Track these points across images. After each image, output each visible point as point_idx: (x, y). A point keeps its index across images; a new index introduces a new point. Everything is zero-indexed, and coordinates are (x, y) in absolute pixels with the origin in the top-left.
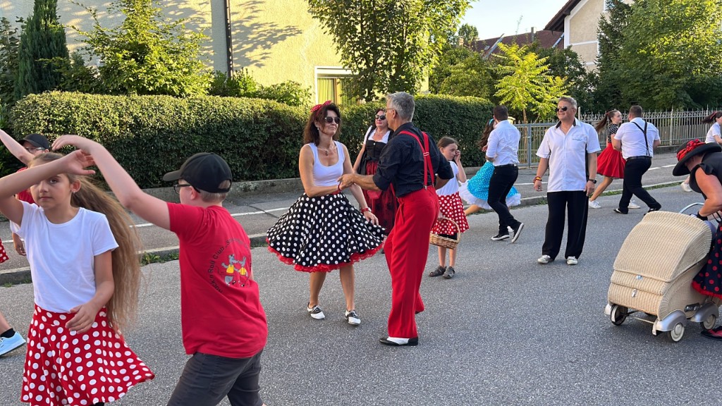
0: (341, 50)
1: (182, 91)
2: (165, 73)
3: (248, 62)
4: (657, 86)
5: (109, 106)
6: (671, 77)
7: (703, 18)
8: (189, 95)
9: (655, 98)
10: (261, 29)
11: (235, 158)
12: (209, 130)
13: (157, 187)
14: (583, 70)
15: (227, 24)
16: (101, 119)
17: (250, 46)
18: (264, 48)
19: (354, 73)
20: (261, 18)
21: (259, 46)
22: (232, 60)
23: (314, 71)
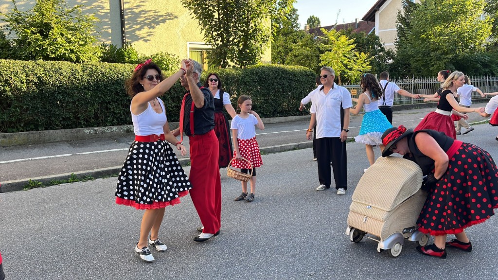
0: (205, 30)
1: (78, 58)
2: (65, 45)
3: (137, 38)
4: (432, 61)
5: (18, 69)
6: (442, 54)
7: (465, 13)
8: (84, 61)
9: (431, 69)
10: (147, 15)
11: (119, 108)
12: (98, 87)
13: (59, 129)
14: (383, 48)
15: (121, 10)
16: (11, 78)
17: (138, 26)
18: (150, 28)
19: (213, 47)
20: (147, 6)
21: (146, 27)
22: (125, 37)
23: (186, 45)
